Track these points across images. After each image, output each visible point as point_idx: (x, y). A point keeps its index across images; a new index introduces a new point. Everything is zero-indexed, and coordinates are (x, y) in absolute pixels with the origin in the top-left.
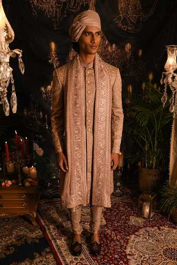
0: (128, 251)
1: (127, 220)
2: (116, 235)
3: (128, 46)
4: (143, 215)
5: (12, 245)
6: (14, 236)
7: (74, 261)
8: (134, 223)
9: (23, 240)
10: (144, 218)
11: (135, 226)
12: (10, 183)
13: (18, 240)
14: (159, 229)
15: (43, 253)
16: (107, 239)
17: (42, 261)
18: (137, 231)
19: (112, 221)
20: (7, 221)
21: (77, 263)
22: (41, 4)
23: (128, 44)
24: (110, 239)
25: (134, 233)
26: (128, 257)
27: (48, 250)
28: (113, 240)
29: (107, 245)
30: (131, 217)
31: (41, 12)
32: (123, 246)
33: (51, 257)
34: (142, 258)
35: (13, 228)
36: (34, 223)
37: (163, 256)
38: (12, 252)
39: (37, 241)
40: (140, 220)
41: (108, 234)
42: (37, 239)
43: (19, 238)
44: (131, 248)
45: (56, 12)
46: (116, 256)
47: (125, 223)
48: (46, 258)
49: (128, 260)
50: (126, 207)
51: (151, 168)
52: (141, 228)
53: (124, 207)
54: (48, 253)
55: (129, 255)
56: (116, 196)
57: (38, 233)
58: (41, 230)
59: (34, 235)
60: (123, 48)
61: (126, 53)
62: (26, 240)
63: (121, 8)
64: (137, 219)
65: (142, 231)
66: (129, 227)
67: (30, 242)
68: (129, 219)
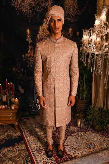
1: (68, 128)
3: (71, 30)
4: (77, 125)
5: (4, 139)
6: (5, 135)
9: (10, 137)
10: (78, 127)
11: (72, 131)
12: (4, 107)
13: (7, 137)
14: (85, 133)
15: (20, 144)
17: (19, 147)
18: (72, 134)
20: (3, 128)
22: (21, 8)
23: (71, 29)
25: (70, 135)
26: (65, 146)
27: (23, 142)
31: (21, 12)
33: (24, 145)
34: (73, 147)
35: (5, 131)
36: (17, 129)
37: (85, 147)
38: (3, 142)
39: (18, 138)
40: (75, 128)
42: (17, 136)
43: (8, 136)
44: (68, 142)
45: (30, 12)
48: (21, 146)
51: (83, 99)
52: (75, 132)
54: (22, 143)
55: (66, 145)
57: (19, 134)
58: (20, 132)
59: (16, 135)
60: (68, 31)
61: (70, 34)
62: (11, 137)
63: (66, 8)
64: (74, 127)
65: (75, 134)
66: (68, 132)
67: (13, 138)
68: (69, 128)
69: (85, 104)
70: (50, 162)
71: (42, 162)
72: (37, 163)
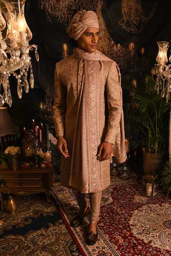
0: (131, 223)
1: (132, 198)
2: (121, 210)
3: (132, 45)
4: (146, 194)
5: (30, 217)
6: (31, 211)
8: (138, 201)
9: (39, 214)
10: (148, 197)
11: (139, 203)
13: (35, 214)
14: (161, 205)
15: (57, 224)
16: (113, 213)
17: (55, 230)
18: (140, 207)
19: (118, 200)
20: (26, 199)
23: (132, 44)
24: (116, 213)
25: (137, 209)
26: (131, 227)
27: (61, 221)
28: (118, 214)
29: (113, 218)
30: (135, 196)
32: (127, 218)
33: (63, 226)
34: (144, 228)
35: (31, 205)
36: (49, 201)
37: (163, 226)
38: (29, 223)
39: (52, 215)
40: (144, 199)
41: (114, 209)
42: (51, 213)
43: (36, 212)
44: (134, 220)
46: (120, 226)
47: (130, 201)
48: (59, 227)
49: (130, 229)
50: (132, 188)
52: (144, 205)
53: (130, 188)
54: (61, 223)
55: (132, 225)
56: (124, 180)
57: (53, 208)
58: (55, 206)
60: (128, 47)
61: (130, 51)
62: (42, 214)
63: (125, 12)
64: (141, 197)
65: (144, 207)
66: (133, 204)
67: (45, 215)
68: (134, 198)
69: (158, 159)
70: (110, 252)
71: (97, 252)
72: (89, 253)
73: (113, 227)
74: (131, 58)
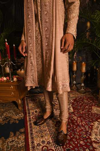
0: (93, 137)
1: (90, 109)
2: (82, 121)
6: (3, 117)
7: (41, 144)
8: (96, 112)
9: (8, 120)
11: (97, 115)
12: (5, 79)
15: (18, 133)
16: (73, 124)
17: (13, 141)
19: (78, 110)
21: (43, 147)
24: (76, 124)
25: (97, 120)
27: (22, 130)
28: (78, 125)
29: (73, 130)
30: (93, 107)
32: (88, 131)
39: (17, 122)
41: (74, 120)
42: (18, 120)
44: (96, 135)
46: (81, 142)
47: (88, 111)
49: (94, 148)
50: (89, 100)
53: (87, 100)
54: (21, 133)
55: (94, 141)
56: (81, 93)
57: (21, 115)
59: (17, 117)
64: (98, 108)
66: (92, 115)
67: (11, 122)
73: (74, 142)
74: (86, 5)
